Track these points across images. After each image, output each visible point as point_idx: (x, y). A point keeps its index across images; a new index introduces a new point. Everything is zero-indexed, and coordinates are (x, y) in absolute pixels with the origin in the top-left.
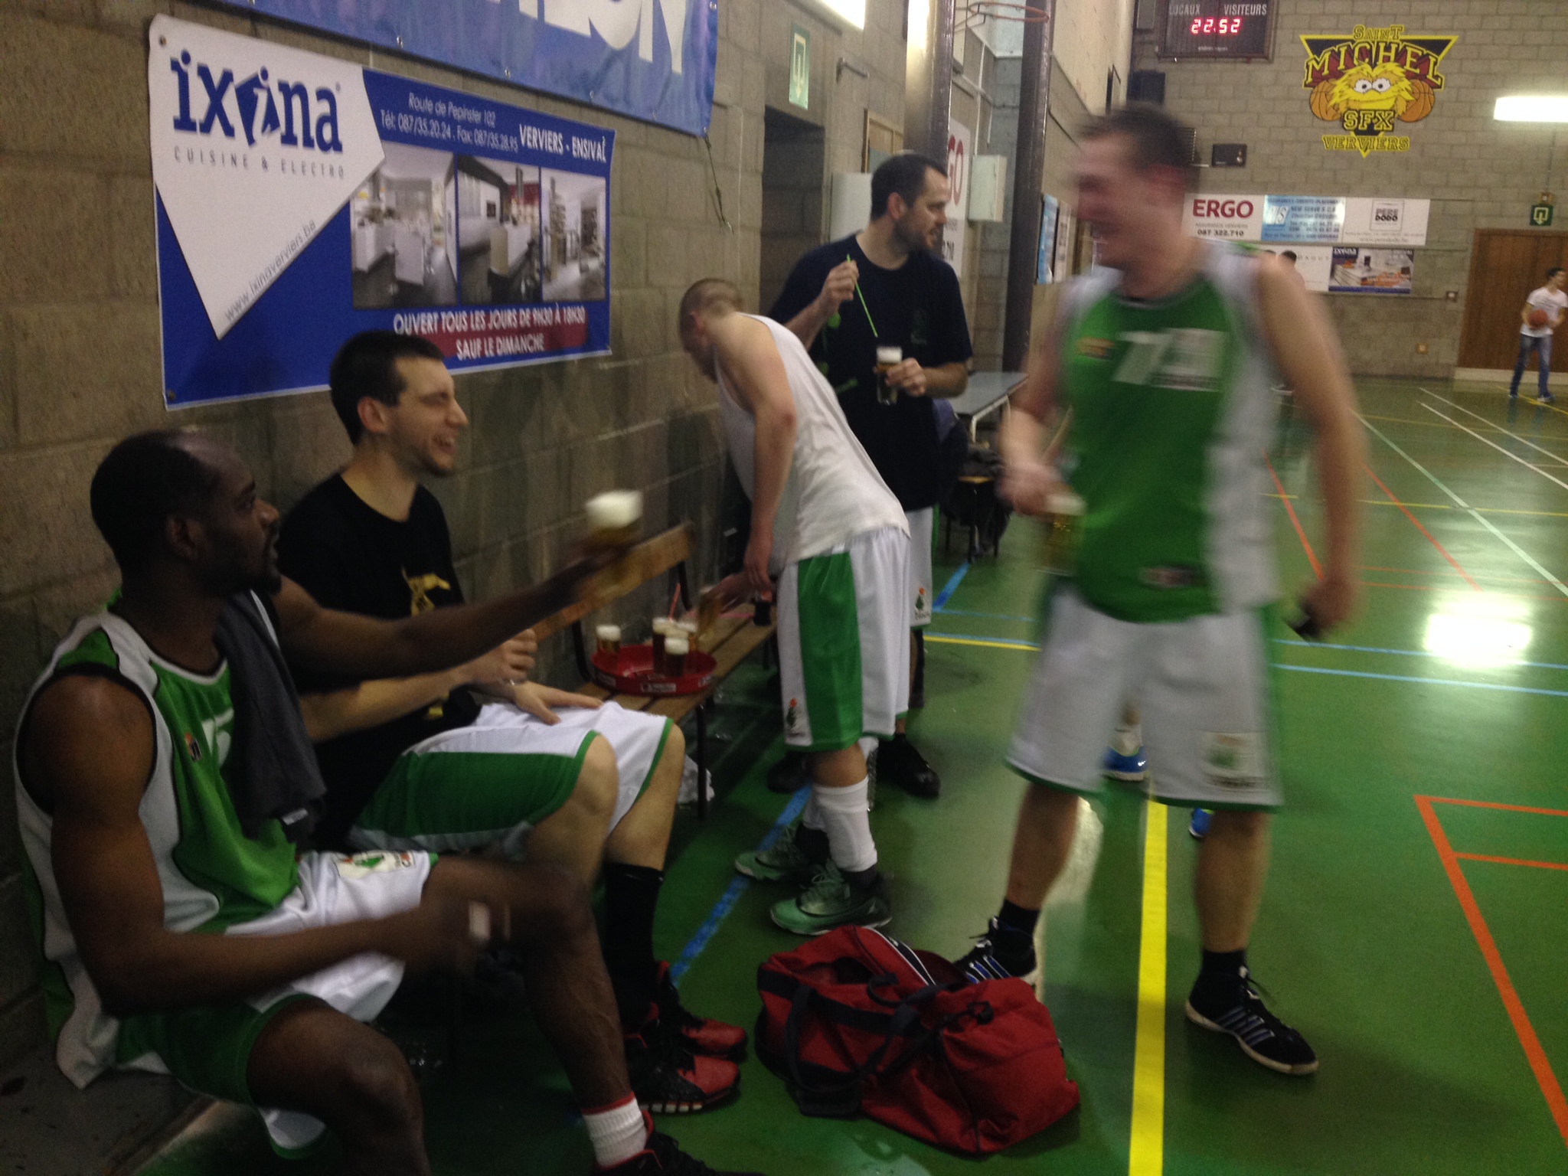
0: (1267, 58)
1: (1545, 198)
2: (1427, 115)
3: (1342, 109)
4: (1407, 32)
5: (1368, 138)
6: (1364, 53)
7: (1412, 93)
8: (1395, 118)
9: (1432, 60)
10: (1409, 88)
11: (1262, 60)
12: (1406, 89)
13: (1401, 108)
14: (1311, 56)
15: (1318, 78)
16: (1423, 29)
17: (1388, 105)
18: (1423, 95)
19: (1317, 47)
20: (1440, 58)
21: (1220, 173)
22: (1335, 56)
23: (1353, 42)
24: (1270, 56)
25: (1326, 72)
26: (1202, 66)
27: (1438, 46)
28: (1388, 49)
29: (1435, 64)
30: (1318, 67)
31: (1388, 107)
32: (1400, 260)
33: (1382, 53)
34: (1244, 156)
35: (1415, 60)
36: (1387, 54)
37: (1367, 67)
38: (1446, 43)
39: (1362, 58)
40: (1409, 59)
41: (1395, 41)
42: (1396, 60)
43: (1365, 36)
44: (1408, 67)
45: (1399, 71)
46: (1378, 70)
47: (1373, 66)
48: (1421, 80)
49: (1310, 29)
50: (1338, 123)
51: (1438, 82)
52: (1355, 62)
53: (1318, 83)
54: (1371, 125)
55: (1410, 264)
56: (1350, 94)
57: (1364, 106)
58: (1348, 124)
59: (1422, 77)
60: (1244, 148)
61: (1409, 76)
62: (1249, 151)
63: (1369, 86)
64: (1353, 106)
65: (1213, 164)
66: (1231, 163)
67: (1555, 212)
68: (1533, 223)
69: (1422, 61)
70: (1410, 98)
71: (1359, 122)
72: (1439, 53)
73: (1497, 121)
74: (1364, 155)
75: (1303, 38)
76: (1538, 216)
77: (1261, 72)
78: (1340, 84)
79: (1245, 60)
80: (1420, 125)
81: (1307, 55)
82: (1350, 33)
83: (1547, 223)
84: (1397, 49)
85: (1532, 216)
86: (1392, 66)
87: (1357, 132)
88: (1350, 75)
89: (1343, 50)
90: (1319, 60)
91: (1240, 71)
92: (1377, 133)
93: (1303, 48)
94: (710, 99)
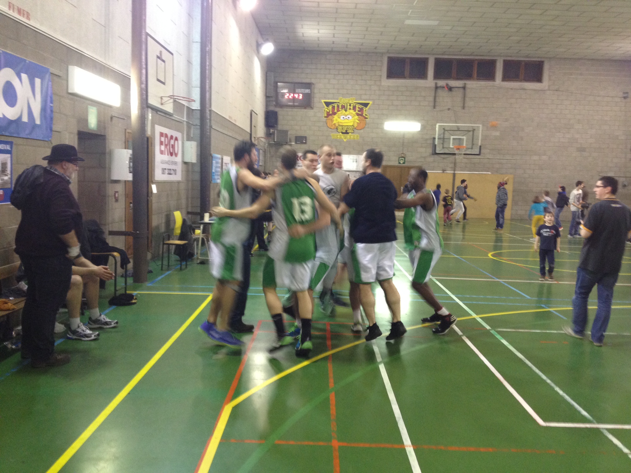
0: (311, 107)
1: (402, 155)
2: (364, 128)
3: (337, 125)
4: (356, 100)
5: (346, 135)
7: (359, 120)
8: (354, 128)
9: (364, 109)
10: (358, 119)
11: (310, 108)
12: (357, 119)
13: (356, 125)
14: (326, 107)
15: (328, 115)
16: (361, 99)
17: (351, 124)
18: (362, 121)
19: (328, 104)
20: (367, 109)
21: (298, 146)
22: (333, 107)
23: (339, 103)
25: (331, 113)
26: (290, 109)
27: (366, 105)
28: (350, 106)
29: (365, 111)
30: (328, 111)
31: (351, 125)
33: (349, 107)
34: (306, 140)
35: (359, 109)
36: (350, 107)
37: (344, 111)
38: (368, 104)
39: (342, 108)
40: (357, 109)
41: (353, 103)
43: (343, 101)
44: (357, 112)
45: (354, 113)
46: (347, 113)
47: (346, 111)
48: (361, 116)
49: (325, 98)
50: (335, 130)
51: (367, 117)
52: (340, 110)
54: (346, 131)
56: (339, 120)
57: (344, 124)
58: (339, 130)
59: (362, 115)
60: (306, 137)
61: (358, 115)
62: (308, 138)
63: (345, 118)
64: (340, 124)
65: (296, 143)
66: (302, 143)
67: (406, 160)
68: (400, 163)
69: (361, 110)
70: (358, 122)
71: (342, 130)
72: (366, 107)
73: (385, 130)
74: (345, 140)
75: (323, 101)
76: (401, 161)
77: (310, 112)
78: (336, 117)
79: (304, 108)
80: (362, 131)
81: (324, 107)
82: (338, 100)
83: (404, 163)
84: (353, 105)
85: (399, 161)
86: (352, 111)
87: (343, 133)
88: (339, 114)
89: (336, 105)
90: (328, 108)
91: (303, 112)
92: (348, 133)
93: (323, 104)
94: (51, 130)
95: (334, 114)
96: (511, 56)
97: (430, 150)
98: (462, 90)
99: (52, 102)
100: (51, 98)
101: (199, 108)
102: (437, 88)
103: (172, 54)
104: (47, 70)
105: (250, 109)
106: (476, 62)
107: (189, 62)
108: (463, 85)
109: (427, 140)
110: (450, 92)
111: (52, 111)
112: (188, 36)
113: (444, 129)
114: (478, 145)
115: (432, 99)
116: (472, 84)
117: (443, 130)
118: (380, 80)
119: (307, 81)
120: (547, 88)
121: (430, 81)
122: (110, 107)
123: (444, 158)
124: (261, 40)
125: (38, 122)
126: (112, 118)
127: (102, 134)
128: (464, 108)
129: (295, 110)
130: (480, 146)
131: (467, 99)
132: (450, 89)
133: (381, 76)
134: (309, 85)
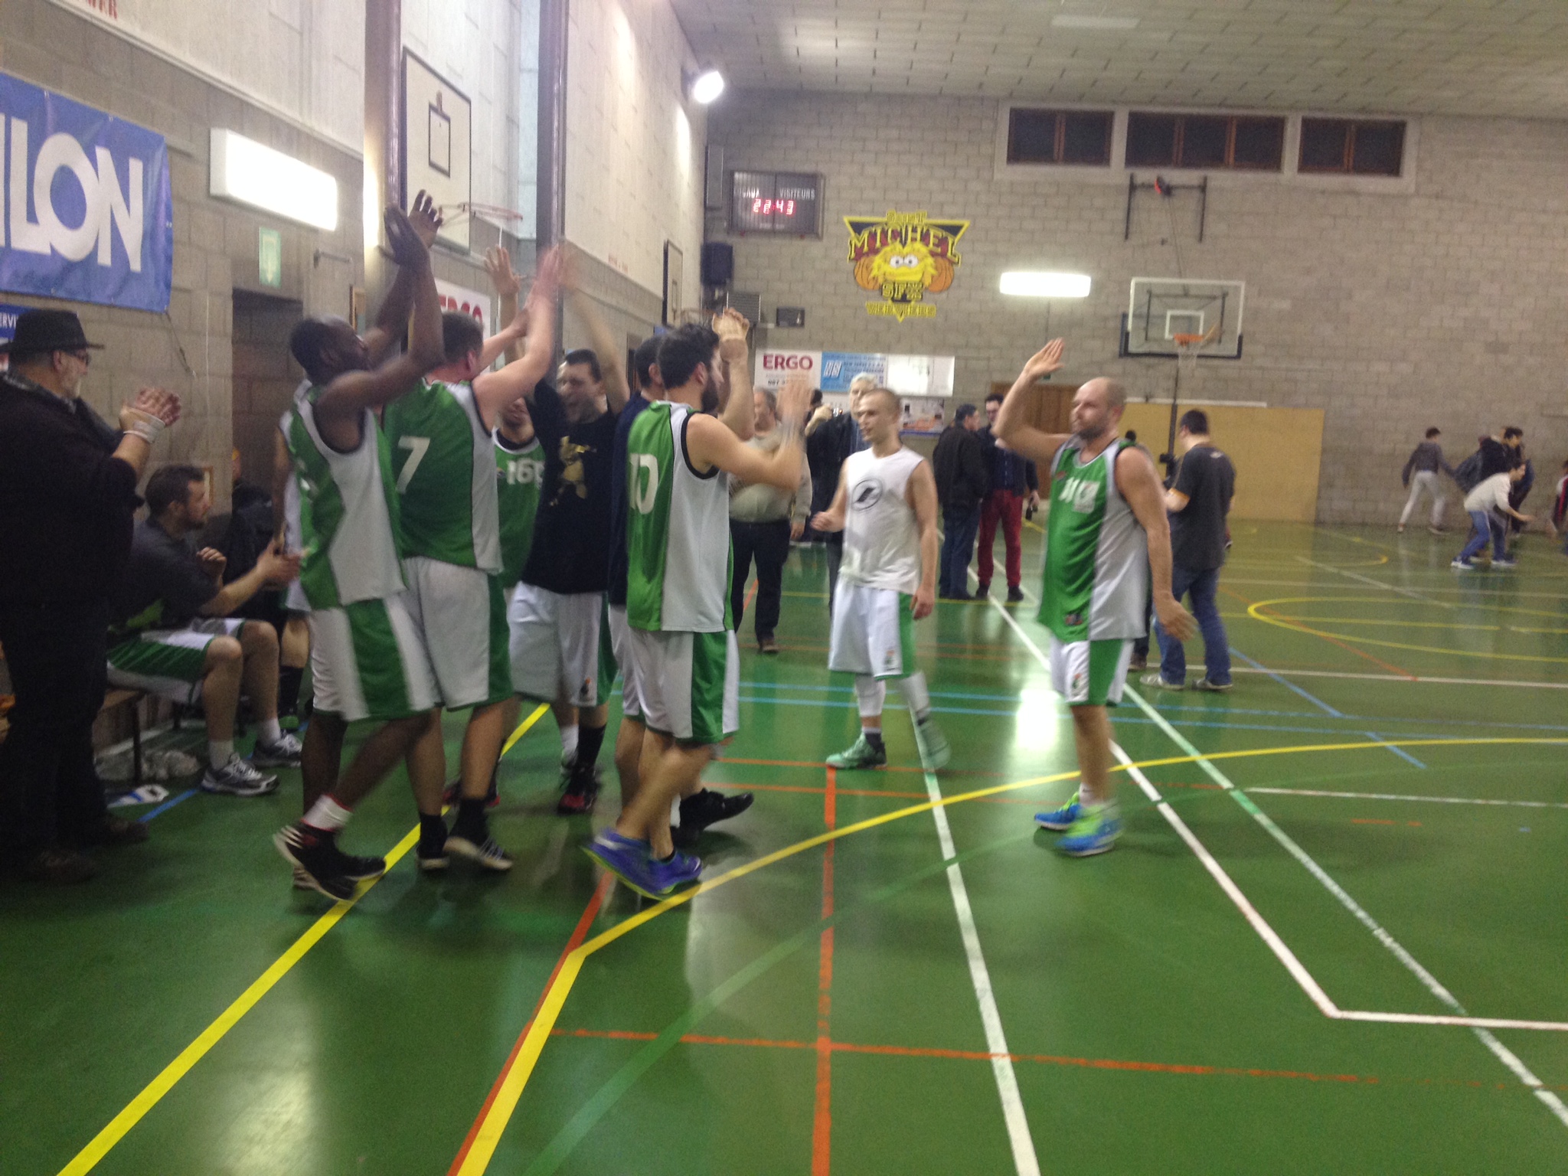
0: (817, 235)
2: (948, 288)
3: (881, 280)
4: (929, 217)
5: (902, 306)
6: (896, 234)
7: (936, 268)
8: (924, 290)
9: (950, 241)
10: (933, 265)
11: (814, 237)
13: (928, 281)
14: (854, 235)
15: (859, 254)
16: (942, 215)
17: (917, 278)
18: (944, 271)
19: (858, 227)
20: (956, 240)
21: (785, 332)
22: (873, 236)
23: (886, 223)
24: (820, 233)
25: (866, 248)
26: (765, 241)
27: (954, 230)
28: (914, 230)
29: (953, 244)
30: (859, 245)
31: (917, 280)
32: (933, 409)
33: (910, 235)
34: (802, 318)
35: (936, 241)
36: (914, 235)
37: (898, 245)
38: (960, 227)
39: (894, 238)
40: (932, 240)
41: (920, 225)
42: (921, 240)
43: (896, 220)
45: (924, 250)
47: (904, 244)
48: (941, 257)
49: (851, 212)
50: (877, 293)
51: (956, 260)
52: (889, 241)
53: (860, 258)
54: (904, 296)
55: (941, 411)
56: (886, 268)
57: (899, 279)
58: (886, 293)
59: (943, 255)
60: (803, 312)
61: (933, 254)
62: (807, 313)
63: (901, 261)
64: (889, 278)
65: (778, 324)
66: (793, 325)
69: (942, 242)
70: (934, 272)
71: (894, 292)
72: (954, 235)
73: (1002, 294)
74: (900, 320)
75: (846, 219)
77: (814, 248)
78: (878, 260)
79: (799, 236)
80: (944, 295)
81: (849, 234)
82: (884, 216)
84: (922, 232)
86: (918, 245)
87: (893, 299)
88: (886, 252)
89: (879, 231)
90: (859, 238)
91: (797, 245)
92: (910, 301)
93: (847, 229)
94: (168, 286)
95: (874, 251)
96: (1321, 109)
97: (1114, 347)
98: (1196, 194)
99: (169, 217)
100: (168, 208)
101: (534, 236)
102: (1133, 187)
103: (469, 101)
104: (159, 140)
105: (664, 238)
106: (1234, 122)
107: (511, 121)
108: (1202, 181)
109: (1106, 319)
110: (1167, 200)
111: (170, 240)
112: (510, 56)
113: (1150, 293)
114: (1234, 332)
115: (1121, 215)
116: (1221, 179)
117: (1147, 297)
118: (992, 167)
119: (807, 168)
120: (1412, 189)
121: (1117, 171)
122: (314, 231)
123: (1149, 367)
124: (692, 66)
125: (136, 265)
126: (316, 259)
127: (295, 296)
128: (1201, 238)
129: (777, 242)
130: (1241, 338)
131: (1210, 218)
132: (1167, 191)
133: (992, 158)
134: (811, 180)
